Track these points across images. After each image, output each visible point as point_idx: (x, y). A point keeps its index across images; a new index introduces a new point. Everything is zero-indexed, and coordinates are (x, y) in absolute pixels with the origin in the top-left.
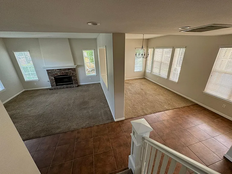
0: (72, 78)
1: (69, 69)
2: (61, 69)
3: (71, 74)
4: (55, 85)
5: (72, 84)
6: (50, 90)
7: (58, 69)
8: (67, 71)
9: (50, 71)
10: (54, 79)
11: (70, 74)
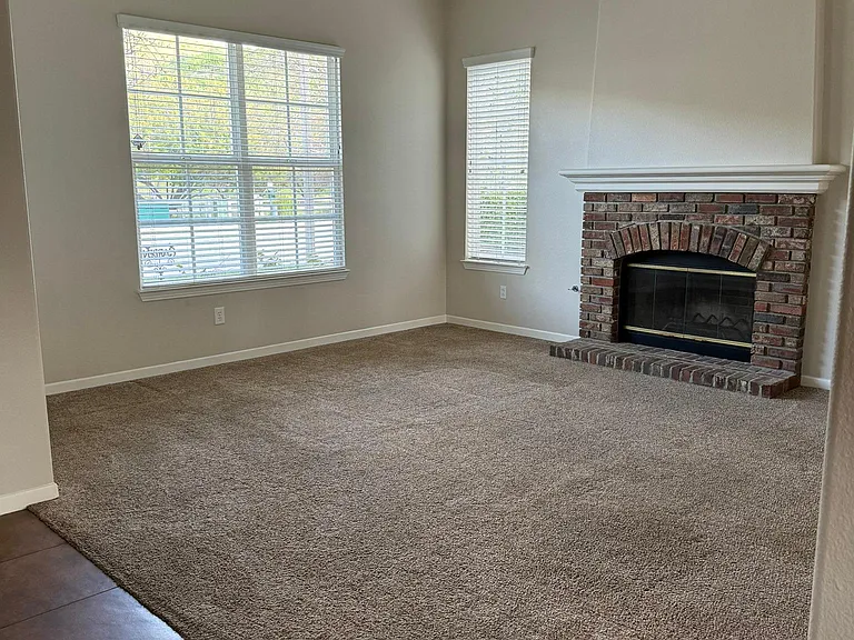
0: (761, 294)
1: (749, 202)
2: (683, 196)
3: (761, 250)
4: (607, 329)
5: (743, 356)
6: (552, 354)
7: (659, 197)
8: (728, 221)
9: (602, 207)
10: (609, 274)
11: (750, 248)
